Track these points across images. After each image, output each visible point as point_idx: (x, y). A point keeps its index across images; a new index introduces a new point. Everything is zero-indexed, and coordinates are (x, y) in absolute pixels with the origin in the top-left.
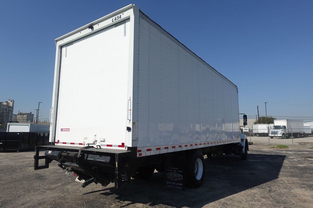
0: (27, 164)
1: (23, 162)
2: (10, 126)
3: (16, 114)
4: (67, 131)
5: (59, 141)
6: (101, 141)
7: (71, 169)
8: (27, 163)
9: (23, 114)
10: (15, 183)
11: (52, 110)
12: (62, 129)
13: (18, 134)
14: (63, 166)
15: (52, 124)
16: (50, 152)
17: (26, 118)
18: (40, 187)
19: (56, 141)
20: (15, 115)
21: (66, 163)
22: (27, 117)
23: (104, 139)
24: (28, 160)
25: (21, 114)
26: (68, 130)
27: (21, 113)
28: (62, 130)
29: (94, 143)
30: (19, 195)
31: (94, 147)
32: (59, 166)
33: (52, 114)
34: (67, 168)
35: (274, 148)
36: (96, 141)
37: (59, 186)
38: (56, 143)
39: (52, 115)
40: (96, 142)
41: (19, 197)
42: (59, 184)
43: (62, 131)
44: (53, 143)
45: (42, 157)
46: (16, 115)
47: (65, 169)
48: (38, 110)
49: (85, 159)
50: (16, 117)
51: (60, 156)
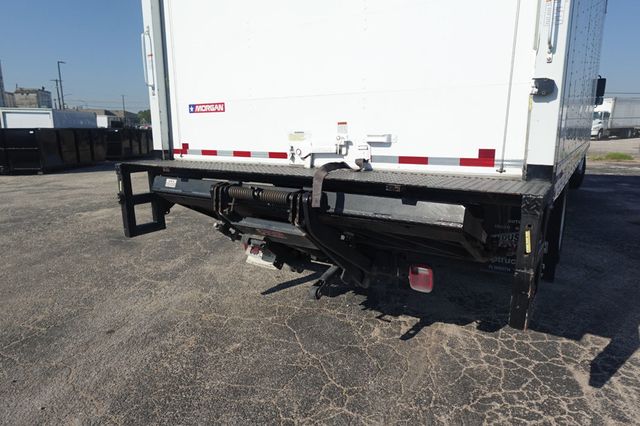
0: (73, 204)
1: (61, 198)
2: (7, 115)
3: (12, 92)
4: (217, 111)
5: (186, 146)
6: (369, 143)
7: (265, 240)
8: (72, 200)
9: (29, 92)
10: (62, 257)
11: (147, 37)
12: (194, 106)
13: (32, 132)
14: (231, 229)
15: (153, 89)
16: (171, 183)
17: (35, 101)
18: (133, 268)
19: (177, 146)
20: (9, 94)
21: (244, 222)
22: (38, 97)
23: (389, 136)
24: (69, 193)
25: (22, 91)
26: (219, 107)
27: (21, 89)
28: (193, 108)
29: (340, 151)
30: (86, 295)
31: (348, 167)
32: (220, 230)
33: (148, 52)
34: (246, 237)
35: (600, 159)
36: (348, 144)
37: (184, 268)
38: (177, 151)
39: (149, 59)
40: (348, 148)
41: (89, 302)
42: (181, 261)
43: (194, 112)
44: (169, 153)
45: (142, 199)
46: (12, 94)
47: (239, 238)
48: (59, 81)
49: (331, 210)
50: (14, 99)
51: (223, 197)
